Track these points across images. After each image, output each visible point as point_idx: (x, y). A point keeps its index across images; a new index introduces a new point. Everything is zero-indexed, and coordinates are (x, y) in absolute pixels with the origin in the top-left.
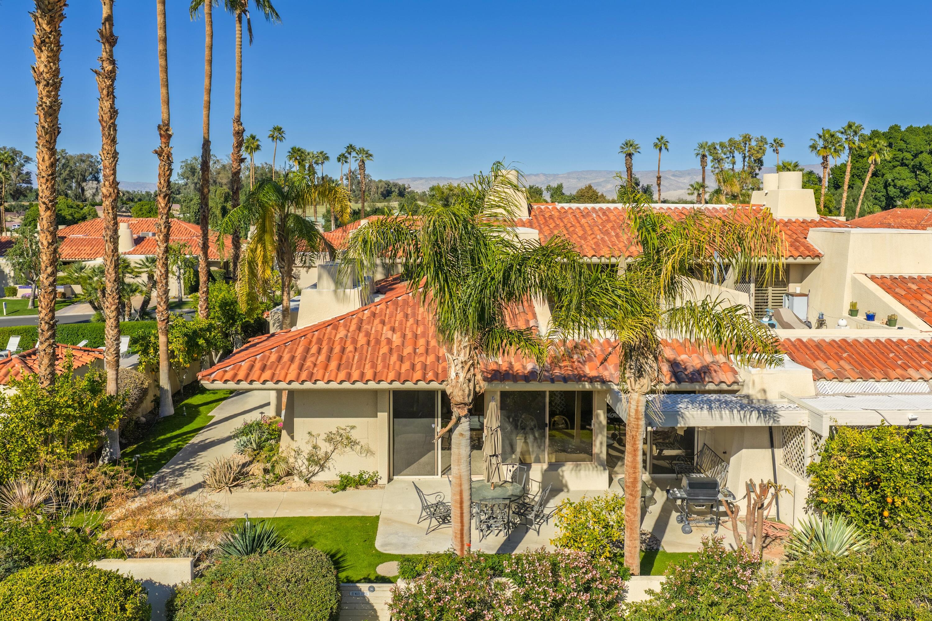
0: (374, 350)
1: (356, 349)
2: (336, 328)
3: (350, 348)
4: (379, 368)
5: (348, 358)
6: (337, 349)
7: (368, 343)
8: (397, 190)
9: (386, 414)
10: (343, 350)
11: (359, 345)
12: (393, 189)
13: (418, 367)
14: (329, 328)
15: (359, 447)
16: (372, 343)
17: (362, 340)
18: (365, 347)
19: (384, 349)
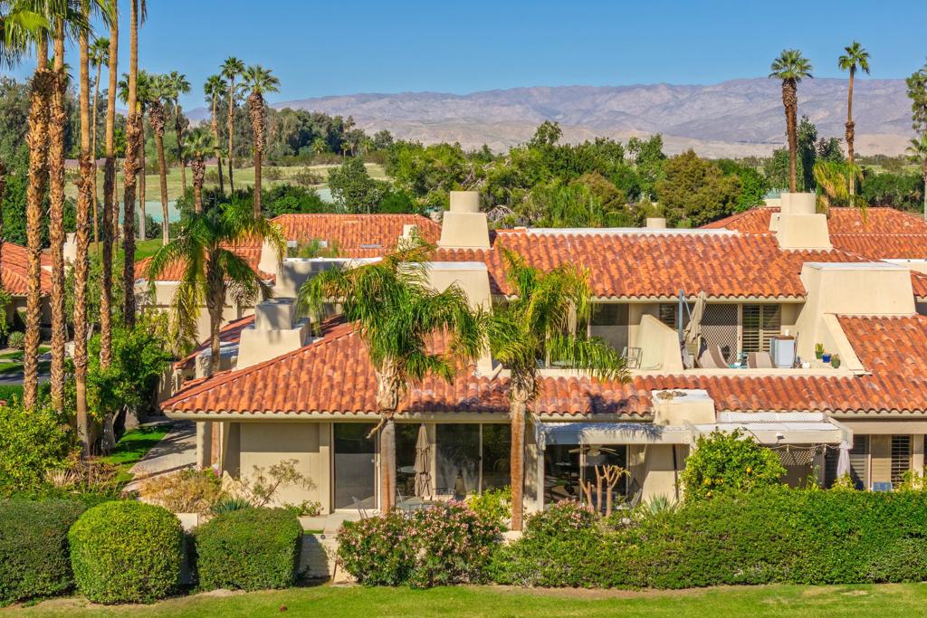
0: (316, 385)
1: (299, 385)
2: (278, 366)
3: (293, 384)
4: (322, 400)
5: (293, 392)
6: (282, 385)
7: (311, 380)
8: (323, 131)
9: (328, 448)
10: (287, 386)
11: (302, 381)
12: (315, 129)
13: (358, 399)
14: (272, 367)
15: (301, 480)
16: (314, 380)
17: (304, 377)
18: (308, 383)
19: (326, 385)
